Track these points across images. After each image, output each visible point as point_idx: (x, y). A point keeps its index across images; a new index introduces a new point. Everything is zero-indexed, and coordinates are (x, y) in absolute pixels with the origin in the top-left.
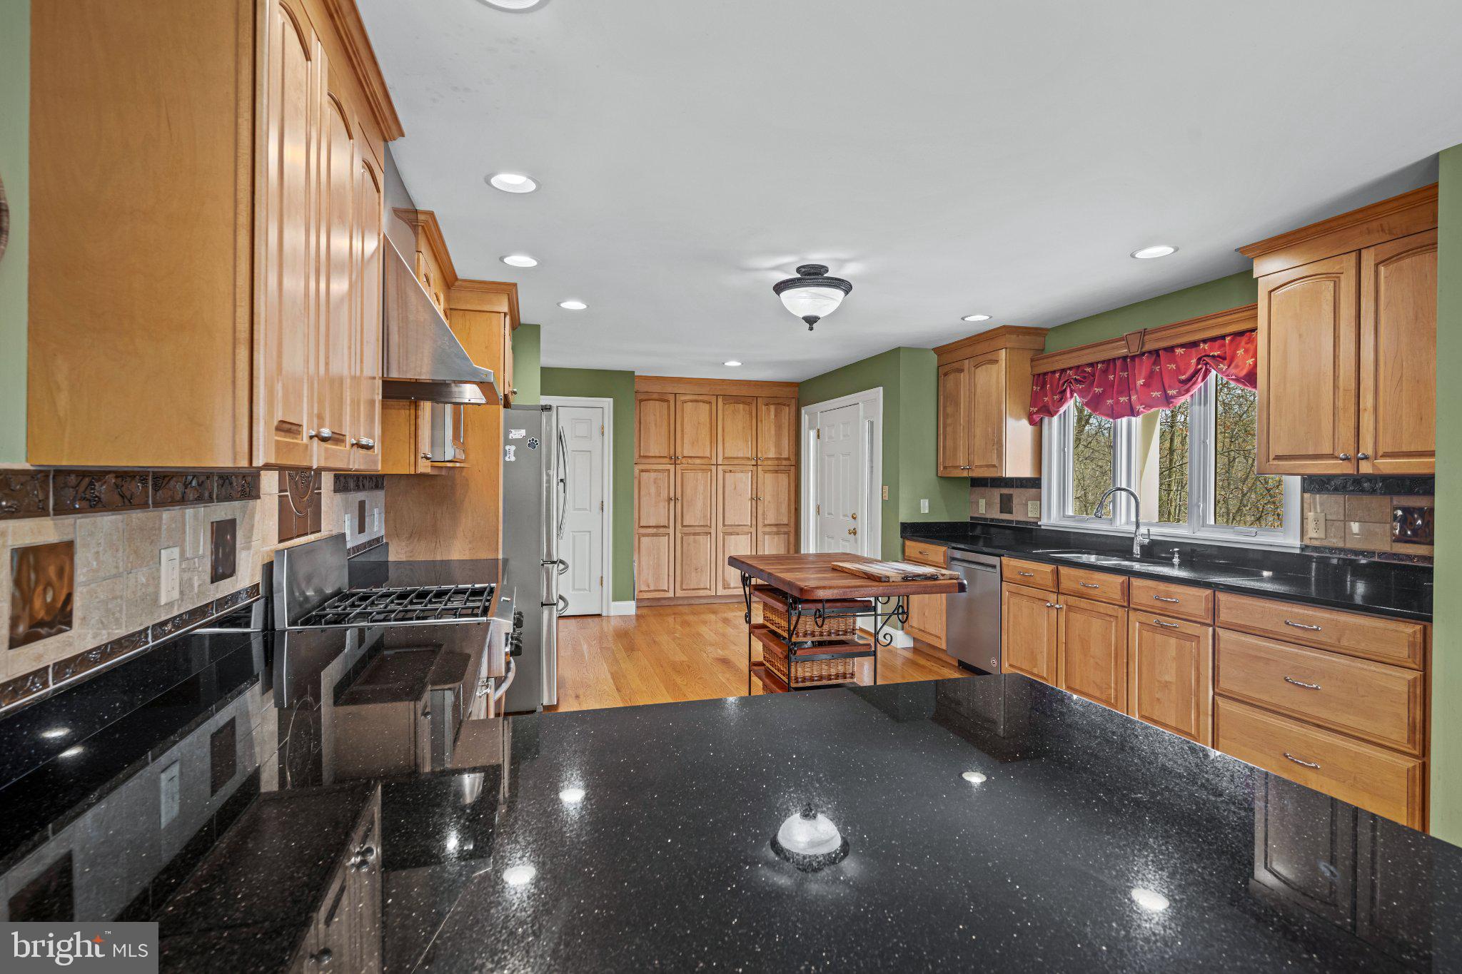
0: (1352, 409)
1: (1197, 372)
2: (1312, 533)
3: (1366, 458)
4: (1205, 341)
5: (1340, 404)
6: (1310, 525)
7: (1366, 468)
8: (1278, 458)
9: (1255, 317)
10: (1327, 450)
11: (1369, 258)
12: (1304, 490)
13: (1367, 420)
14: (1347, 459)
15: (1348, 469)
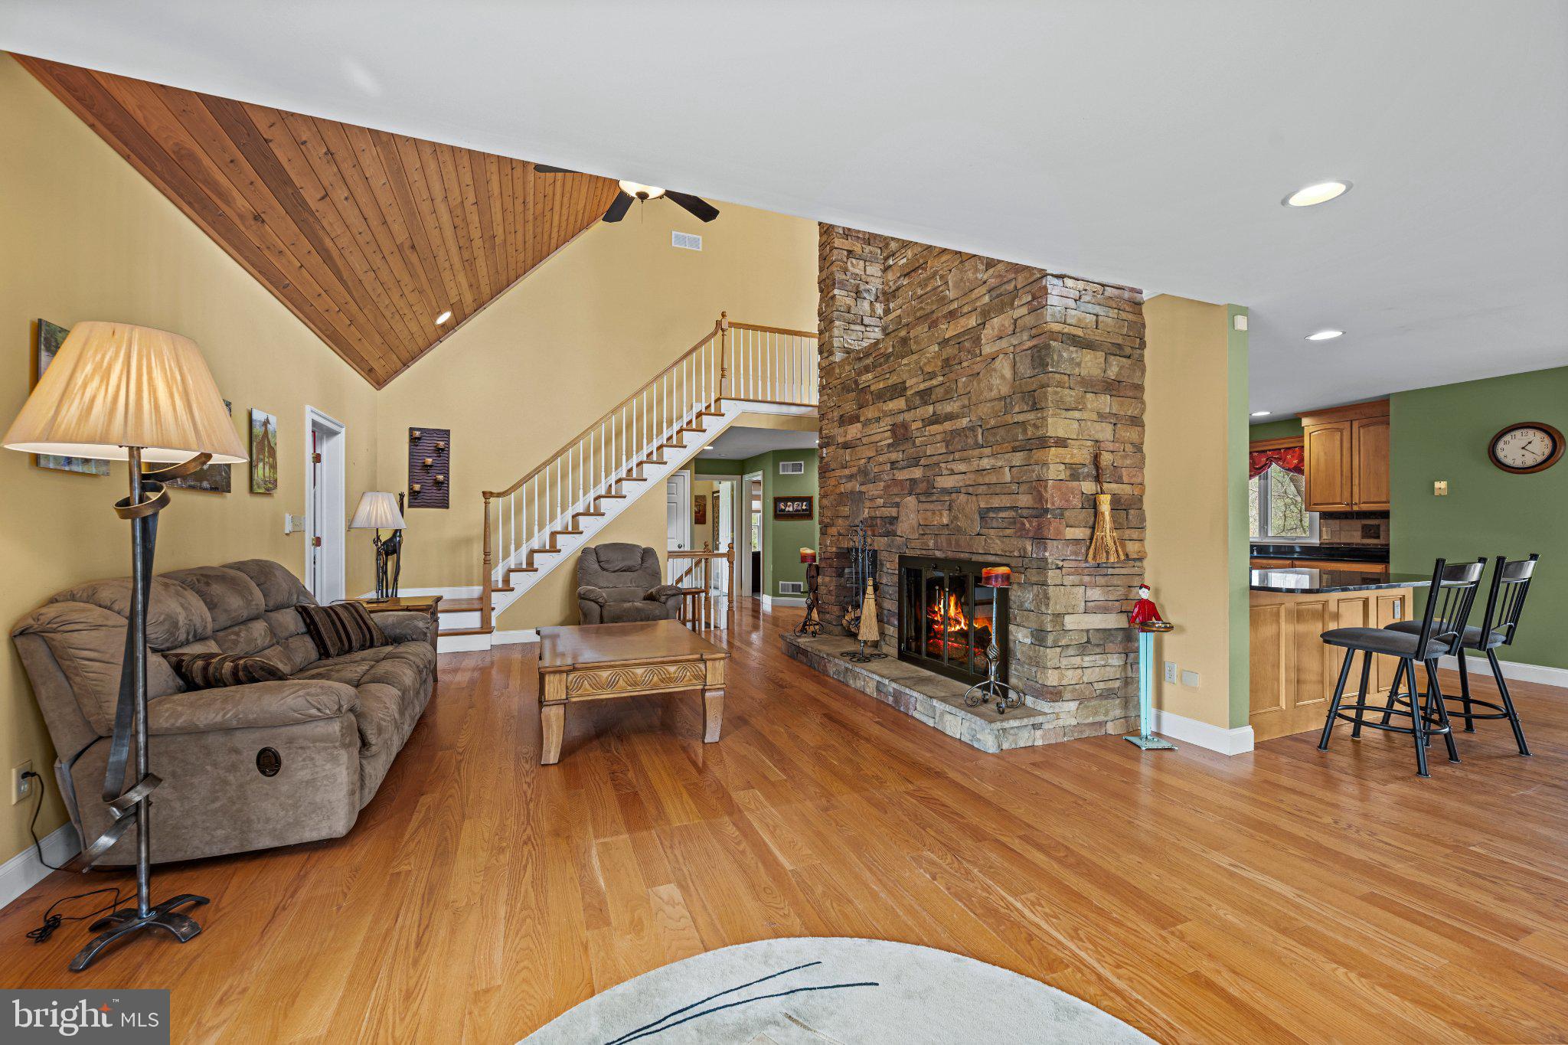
0: (1350, 484)
1: (1266, 464)
2: (1325, 537)
3: (1356, 504)
4: (1270, 450)
5: (1344, 482)
6: (1324, 533)
7: (1356, 508)
8: (1315, 504)
9: (1303, 441)
10: (1338, 500)
11: (1356, 425)
12: (1320, 518)
13: (1356, 489)
14: (1348, 504)
15: (1348, 509)
